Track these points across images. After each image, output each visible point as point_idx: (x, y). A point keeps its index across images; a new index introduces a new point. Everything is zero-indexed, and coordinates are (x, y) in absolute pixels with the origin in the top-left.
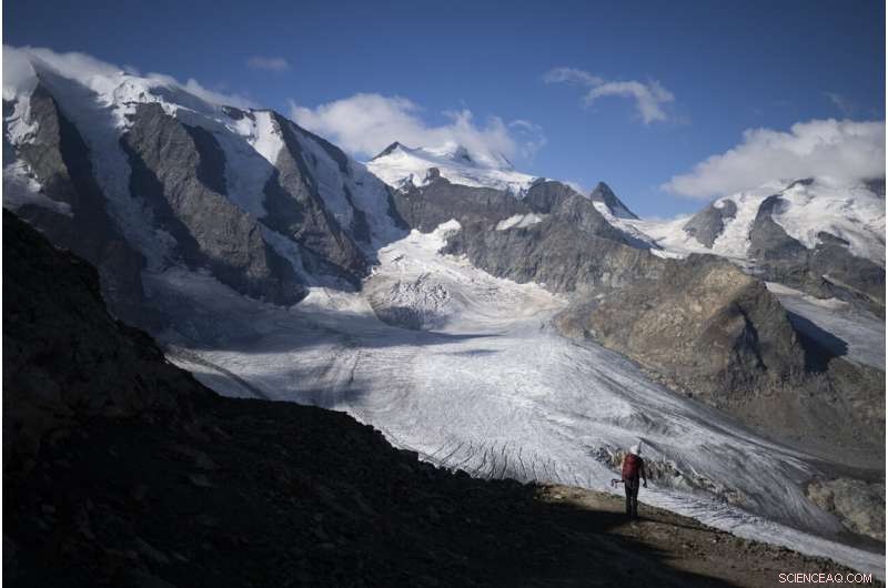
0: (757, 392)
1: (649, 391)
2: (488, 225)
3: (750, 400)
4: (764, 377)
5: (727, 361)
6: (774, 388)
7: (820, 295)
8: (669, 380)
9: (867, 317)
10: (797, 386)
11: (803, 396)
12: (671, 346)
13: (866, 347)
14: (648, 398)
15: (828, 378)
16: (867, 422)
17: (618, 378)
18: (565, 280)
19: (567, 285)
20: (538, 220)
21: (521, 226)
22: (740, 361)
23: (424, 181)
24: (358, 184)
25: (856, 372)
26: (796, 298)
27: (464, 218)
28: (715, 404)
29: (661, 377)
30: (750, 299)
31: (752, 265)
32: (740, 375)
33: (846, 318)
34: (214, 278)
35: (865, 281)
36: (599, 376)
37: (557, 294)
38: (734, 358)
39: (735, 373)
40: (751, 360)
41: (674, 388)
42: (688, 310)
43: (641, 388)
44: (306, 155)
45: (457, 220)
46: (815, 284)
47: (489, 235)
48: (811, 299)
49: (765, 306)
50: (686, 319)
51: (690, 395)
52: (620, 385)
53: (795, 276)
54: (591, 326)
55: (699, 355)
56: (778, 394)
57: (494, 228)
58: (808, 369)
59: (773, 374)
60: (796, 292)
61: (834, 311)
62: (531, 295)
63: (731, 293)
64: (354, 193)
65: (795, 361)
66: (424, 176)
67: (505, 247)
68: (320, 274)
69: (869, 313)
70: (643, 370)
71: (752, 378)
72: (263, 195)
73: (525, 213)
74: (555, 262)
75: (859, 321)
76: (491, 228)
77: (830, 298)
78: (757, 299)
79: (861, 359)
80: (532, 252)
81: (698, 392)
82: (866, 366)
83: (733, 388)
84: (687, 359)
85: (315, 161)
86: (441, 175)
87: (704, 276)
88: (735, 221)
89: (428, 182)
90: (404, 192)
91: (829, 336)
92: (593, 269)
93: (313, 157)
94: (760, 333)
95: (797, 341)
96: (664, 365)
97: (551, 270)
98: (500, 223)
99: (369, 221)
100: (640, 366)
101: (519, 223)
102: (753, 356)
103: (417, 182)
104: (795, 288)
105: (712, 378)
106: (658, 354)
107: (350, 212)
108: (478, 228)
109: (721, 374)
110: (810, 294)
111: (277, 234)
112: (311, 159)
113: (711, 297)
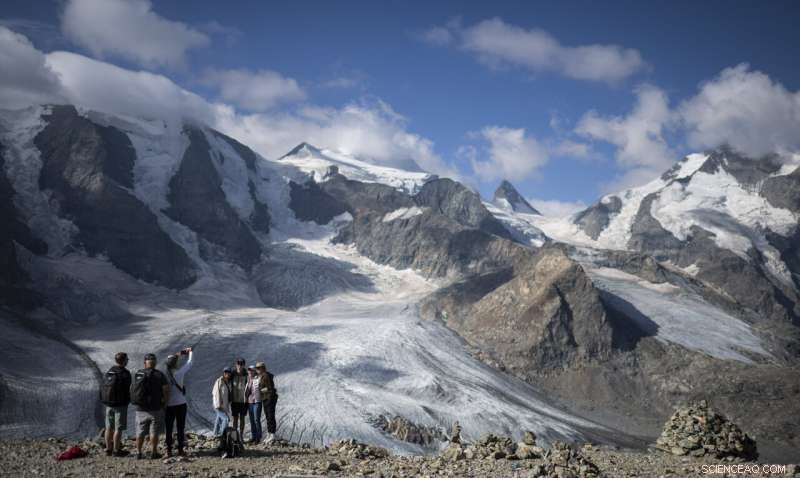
0: (565, 367)
1: (462, 366)
2: (377, 216)
3: (559, 374)
4: (574, 353)
5: (540, 338)
6: (582, 363)
7: (654, 280)
8: (487, 356)
9: (695, 300)
10: (603, 362)
11: (608, 371)
12: (493, 326)
13: (681, 326)
14: (459, 372)
15: (634, 355)
16: (660, 393)
17: (438, 353)
18: (438, 266)
19: (439, 272)
20: (419, 212)
21: (405, 217)
22: (552, 340)
23: (324, 178)
24: (265, 179)
25: (661, 349)
26: (632, 282)
27: (356, 211)
28: (524, 378)
29: (480, 353)
30: (569, 282)
31: (596, 253)
32: (551, 352)
33: (675, 301)
34: (111, 264)
35: (726, 269)
36: (420, 351)
37: (430, 280)
38: (547, 335)
39: (546, 349)
40: (562, 337)
41: (489, 362)
42: (517, 293)
43: (455, 362)
44: (215, 155)
45: (350, 212)
46: (651, 269)
47: (376, 224)
48: (646, 283)
49: (581, 287)
50: (513, 299)
51: (504, 369)
52: (437, 360)
53: (633, 262)
54: (443, 308)
55: (517, 333)
56: (584, 369)
57: (381, 221)
58: (615, 346)
59: (582, 351)
60: (635, 277)
61: (665, 294)
62: (407, 280)
63: (552, 277)
64: (259, 188)
65: (603, 338)
66: (324, 173)
67: (387, 237)
68: (216, 261)
69: (698, 297)
70: (467, 346)
71: (562, 354)
72: (169, 189)
73: (408, 205)
74: (430, 251)
75: (685, 304)
76: (379, 218)
77: (664, 282)
78: (574, 282)
79: (671, 338)
80: (411, 241)
81: (511, 366)
82: (674, 344)
83: (543, 363)
84: (507, 336)
85: (222, 159)
86: (340, 172)
87: (537, 261)
88: (620, 216)
89: (328, 179)
90: (304, 187)
91: (647, 319)
92: (463, 257)
93: (221, 155)
94: (574, 313)
95: (606, 321)
96: (486, 341)
97: (427, 257)
98: (387, 215)
99: (271, 213)
100: (464, 342)
101: (402, 215)
102: (565, 334)
103: (318, 179)
104: (633, 273)
105: (525, 353)
106: (483, 332)
107: (251, 205)
108: (367, 219)
109: (533, 350)
110: (646, 278)
111: (178, 224)
112: (219, 157)
113: (539, 281)
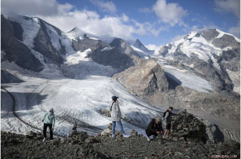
0: (155, 94)
3: (153, 96)
4: (157, 90)
5: (147, 86)
6: (160, 93)
7: (181, 68)
8: (132, 91)
9: (193, 75)
10: (166, 93)
11: (167, 95)
12: (134, 82)
13: (189, 82)
14: (123, 96)
15: (175, 91)
16: (182, 102)
17: (117, 91)
19: (118, 66)
20: (111, 49)
22: (151, 86)
24: (64, 38)
25: (183, 89)
26: (175, 69)
27: (93, 48)
28: (143, 98)
29: (130, 91)
30: (156, 69)
32: (151, 90)
33: (187, 75)
34: (16, 64)
35: (202, 66)
36: (112, 90)
37: (115, 69)
38: (149, 85)
39: (149, 89)
40: (154, 86)
41: (132, 93)
42: (141, 73)
43: (122, 93)
44: (48, 31)
45: (91, 49)
46: (180, 66)
47: (98, 53)
48: (178, 70)
49: (160, 71)
50: (140, 75)
51: (137, 95)
52: (117, 93)
53: (175, 64)
54: (119, 77)
55: (141, 85)
56: (160, 95)
57: (100, 51)
58: (169, 88)
59: (160, 90)
60: (175, 68)
61: (184, 73)
62: (108, 69)
63: (151, 68)
64: (62, 41)
65: (166, 86)
67: (102, 56)
68: (49, 63)
69: (193, 74)
71: (154, 91)
72: (34, 41)
73: (108, 47)
74: (115, 60)
75: (190, 76)
77: (183, 69)
78: (157, 69)
79: (186, 86)
80: (109, 57)
81: (139, 94)
82: (186, 87)
83: (148, 93)
84: (138, 86)
85: (51, 32)
86: (87, 36)
87: (147, 63)
88: (171, 50)
89: (83, 38)
90: (77, 41)
91: (178, 80)
92: (125, 62)
93: (50, 30)
94: (158, 78)
95: (167, 81)
96: (131, 87)
97: (114, 62)
98: (102, 49)
99: (66, 49)
100: (125, 87)
101: (106, 50)
103: (81, 38)
104: (175, 67)
105: (143, 90)
106: (131, 84)
107: (60, 46)
108: (96, 51)
109: (145, 89)
110: (179, 68)
111: (37, 52)
112: (49, 32)
113: (147, 69)
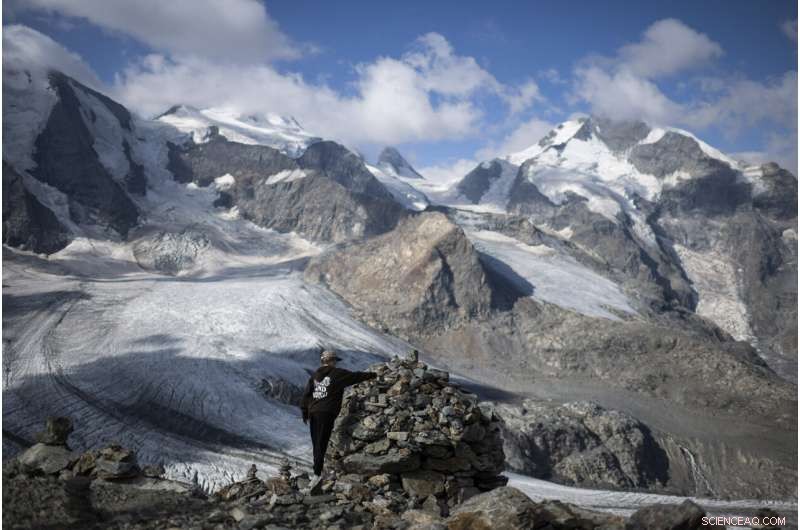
0: (447, 327)
1: (346, 328)
2: (260, 179)
3: (440, 334)
4: (454, 314)
5: (422, 300)
6: (462, 323)
7: (531, 241)
8: (371, 318)
9: (568, 262)
10: (483, 321)
11: (487, 330)
12: (377, 288)
13: (555, 286)
14: (343, 334)
15: (512, 314)
16: (535, 351)
17: (322, 316)
18: (322, 230)
19: (323, 235)
20: (303, 175)
21: (287, 181)
22: (434, 302)
23: (204, 138)
24: (140, 139)
25: (537, 308)
26: (511, 245)
27: (239, 173)
28: (407, 339)
29: (363, 315)
30: (449, 244)
31: (477, 216)
32: (433, 313)
33: (550, 263)
36: (303, 314)
37: (314, 244)
38: (429, 297)
39: (428, 310)
40: (444, 299)
41: (372, 324)
42: (400, 255)
43: (339, 325)
44: (85, 112)
45: (232, 174)
46: (528, 232)
47: (259, 187)
48: (523, 246)
49: (462, 250)
50: (396, 262)
51: (387, 331)
52: (320, 323)
53: (512, 226)
54: (327, 271)
55: (400, 295)
56: (465, 329)
57: (263, 183)
58: (494, 306)
59: (463, 311)
60: (513, 240)
61: (540, 256)
62: (290, 243)
63: (434, 240)
64: (134, 148)
65: (482, 300)
66: (204, 134)
67: (270, 200)
68: (89, 224)
69: (572, 259)
70: (350, 309)
71: (443, 315)
72: (35, 148)
73: (292, 168)
74: (314, 214)
75: (561, 265)
76: (261, 181)
77: (539, 244)
78: (455, 244)
79: (546, 298)
80: (294, 204)
81: (394, 328)
82: (549, 303)
83: (425, 324)
84: (389, 298)
85: (94, 117)
86: (221, 133)
87: (419, 224)
88: (499, 181)
89: (207, 140)
90: (183, 148)
91: (523, 280)
92: (347, 220)
93: (93, 113)
94: (456, 275)
95: (485, 282)
96: (369, 304)
97: (311, 221)
98: (270, 177)
99: (148, 175)
100: (348, 304)
101: (285, 178)
102: (446, 295)
103: (197, 140)
104: (511, 236)
105: (408, 315)
106: (367, 294)
107: (126, 168)
108: (249, 182)
109: (416, 311)
110: (523, 241)
111: (46, 185)
112: (90, 116)
113: (421, 243)
